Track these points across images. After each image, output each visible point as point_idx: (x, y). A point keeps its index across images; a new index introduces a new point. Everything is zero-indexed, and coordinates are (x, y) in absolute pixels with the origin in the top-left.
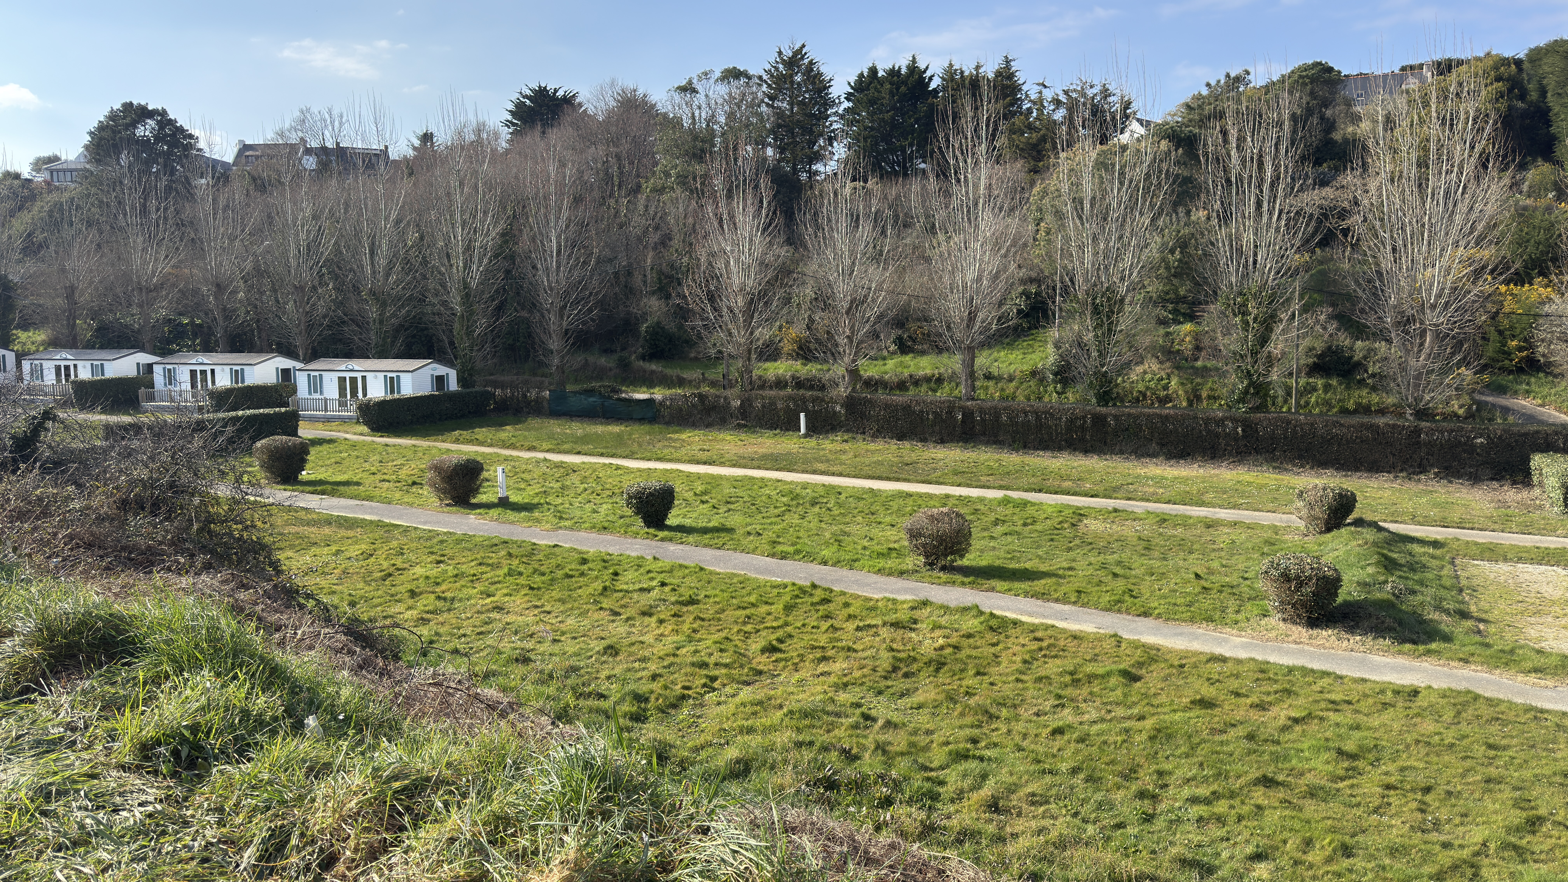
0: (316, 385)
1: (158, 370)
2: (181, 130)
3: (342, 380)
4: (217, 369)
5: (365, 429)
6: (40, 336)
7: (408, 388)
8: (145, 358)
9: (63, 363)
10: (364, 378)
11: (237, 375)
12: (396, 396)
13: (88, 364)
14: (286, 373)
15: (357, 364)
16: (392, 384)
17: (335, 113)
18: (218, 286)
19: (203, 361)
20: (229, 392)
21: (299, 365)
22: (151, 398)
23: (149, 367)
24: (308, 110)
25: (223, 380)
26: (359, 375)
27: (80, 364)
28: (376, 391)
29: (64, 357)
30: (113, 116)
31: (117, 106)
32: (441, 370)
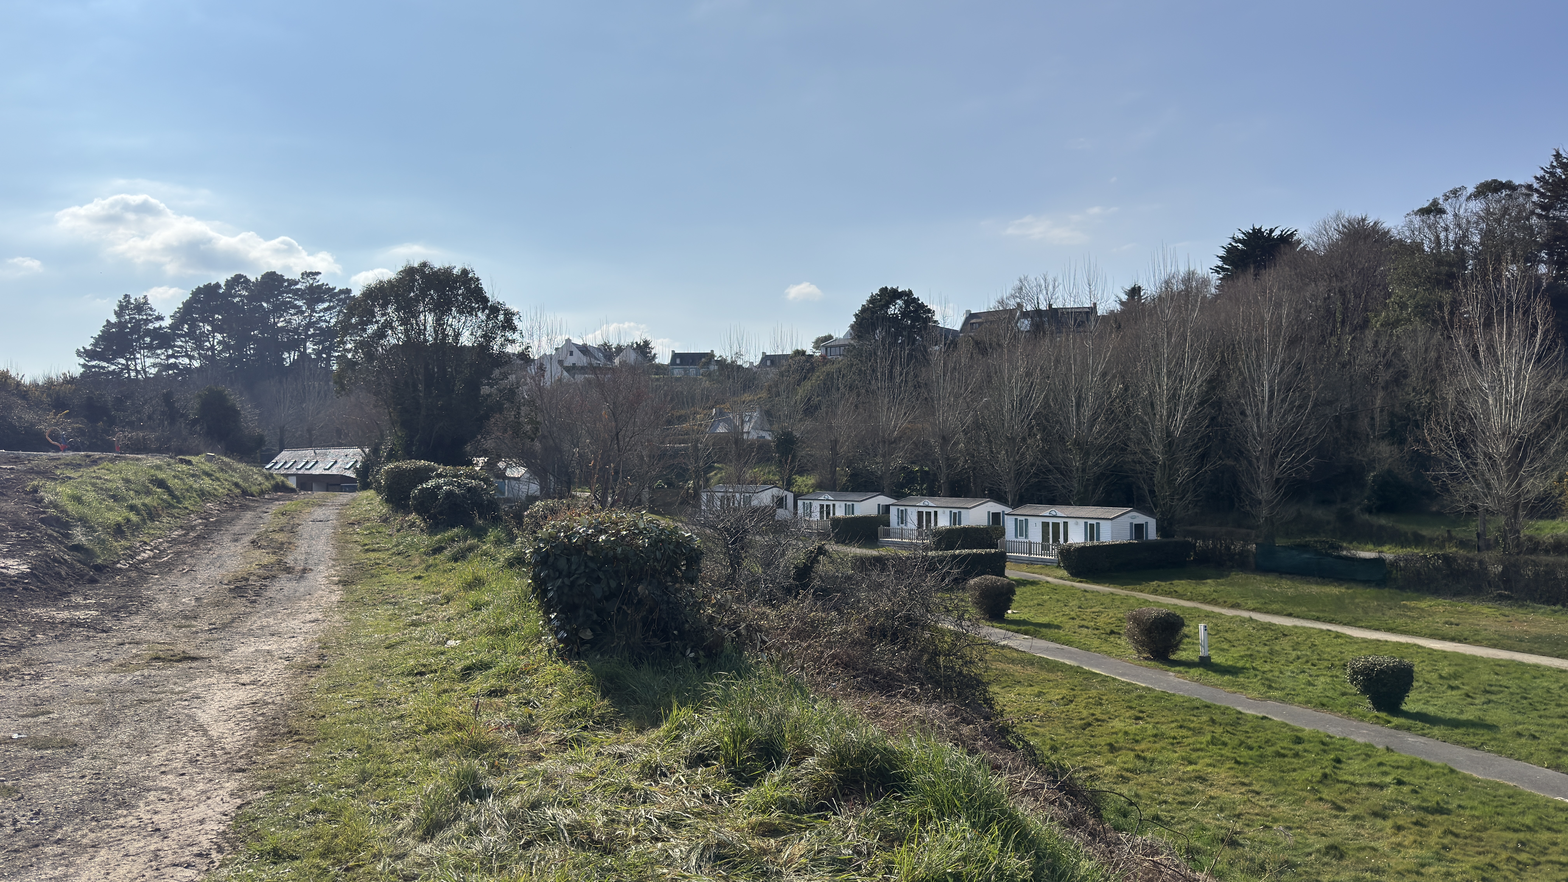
0: (1022, 529)
1: (893, 511)
2: (922, 306)
3: (1045, 525)
4: (940, 511)
5: (1065, 573)
6: (811, 480)
7: (1107, 535)
8: (884, 500)
9: (825, 503)
10: (1066, 524)
11: (955, 518)
12: (1095, 543)
13: (843, 504)
14: (996, 517)
15: (1060, 511)
16: (1092, 531)
17: (1050, 279)
18: (944, 438)
19: (928, 504)
20: (949, 532)
21: (1008, 510)
22: (887, 534)
23: (887, 508)
24: (1026, 278)
25: (944, 522)
26: (1061, 521)
27: (837, 504)
28: (1077, 537)
29: (826, 498)
30: (873, 300)
31: (876, 291)
32: (1140, 518)
